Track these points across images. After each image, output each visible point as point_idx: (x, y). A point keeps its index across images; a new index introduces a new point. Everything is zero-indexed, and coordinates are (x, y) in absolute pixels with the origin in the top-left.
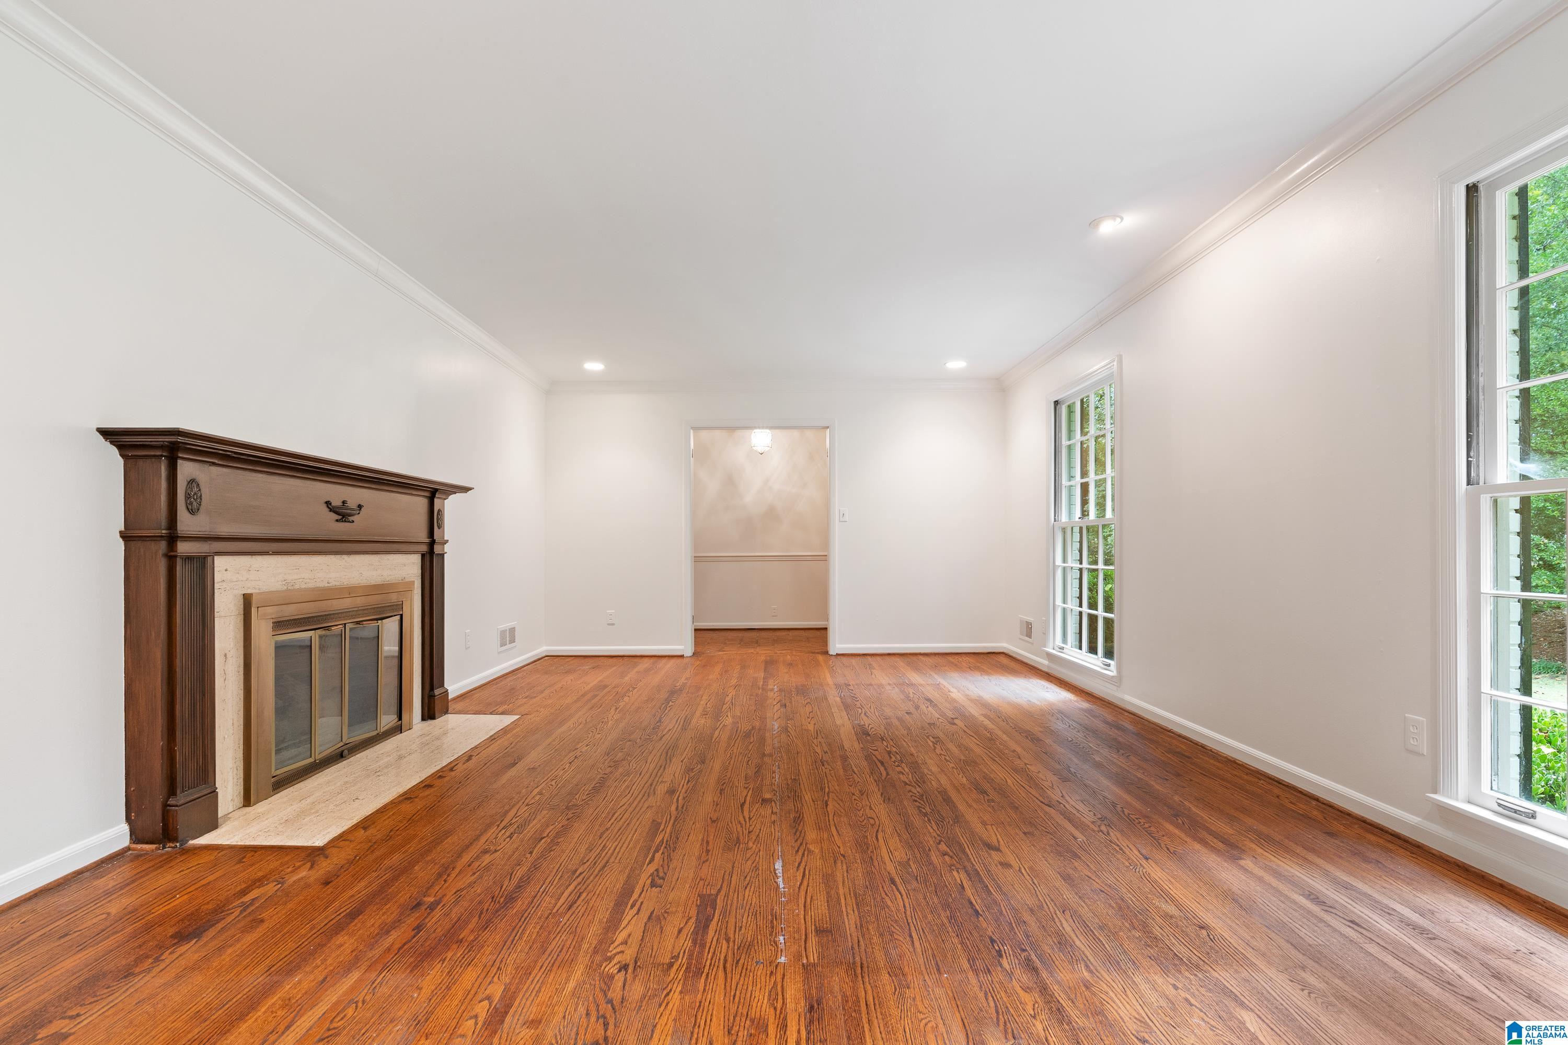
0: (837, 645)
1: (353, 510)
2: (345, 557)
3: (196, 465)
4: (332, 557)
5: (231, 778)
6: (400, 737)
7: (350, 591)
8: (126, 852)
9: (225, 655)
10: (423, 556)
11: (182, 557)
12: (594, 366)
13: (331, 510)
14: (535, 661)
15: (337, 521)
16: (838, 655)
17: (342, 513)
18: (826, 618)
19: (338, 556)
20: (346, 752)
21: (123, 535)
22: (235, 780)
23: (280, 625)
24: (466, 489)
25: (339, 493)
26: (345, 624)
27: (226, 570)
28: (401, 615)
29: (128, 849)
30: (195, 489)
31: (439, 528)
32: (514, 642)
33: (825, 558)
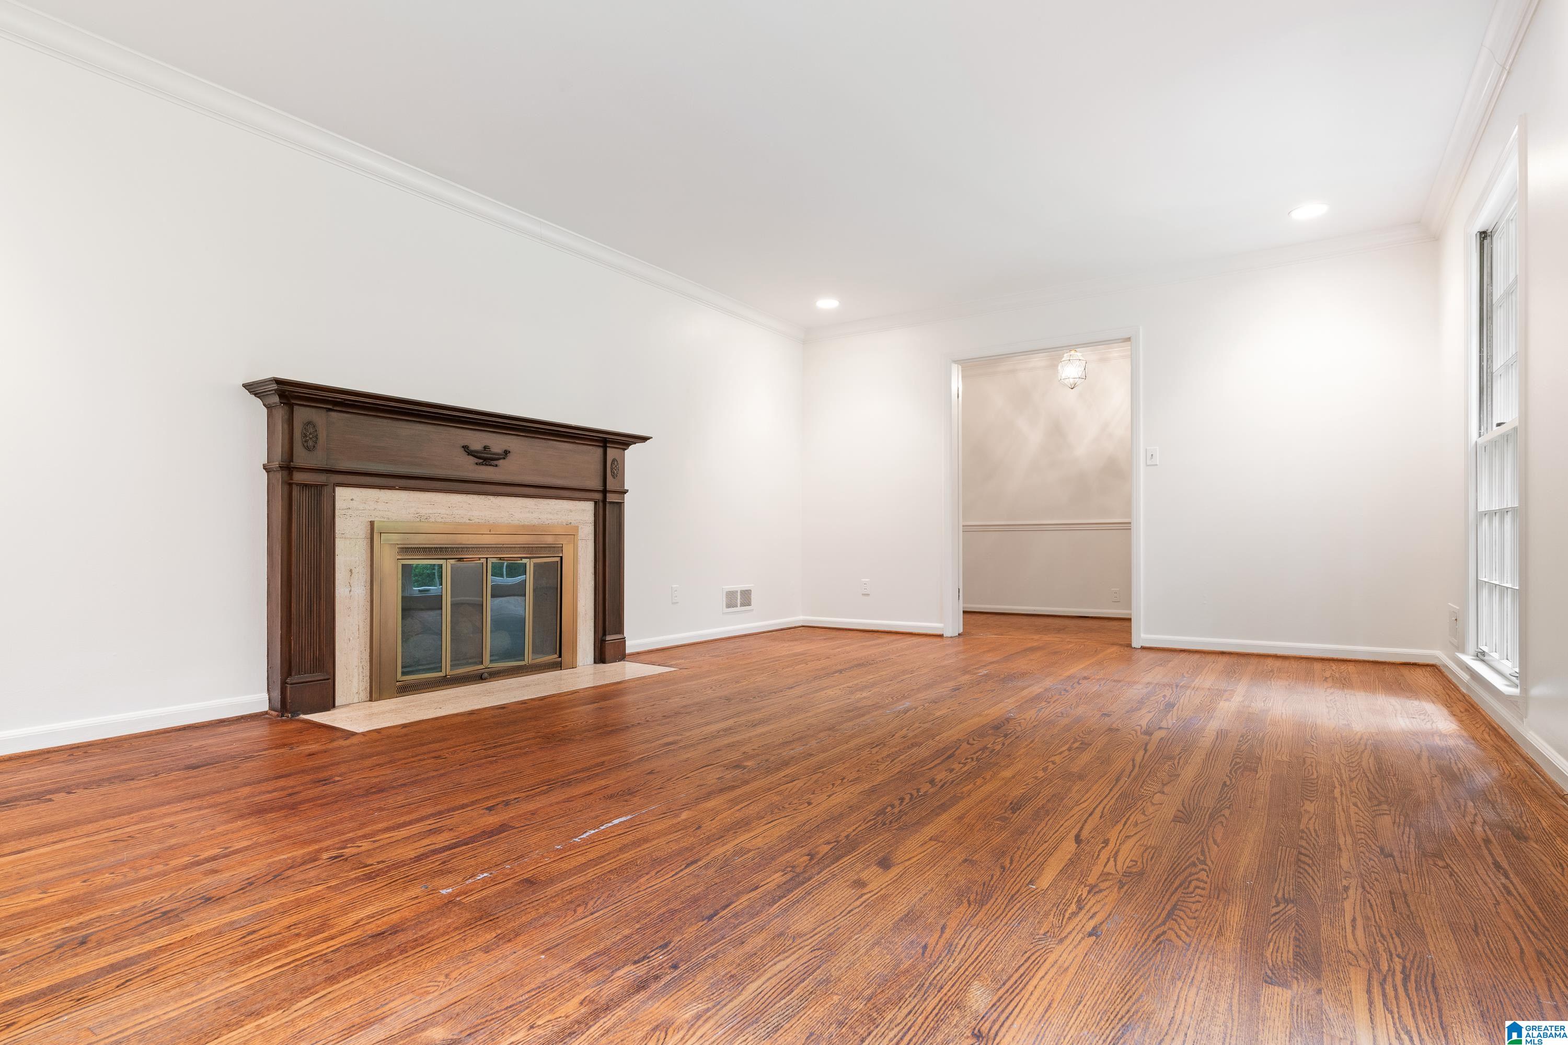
0: (1142, 635)
1: (501, 455)
2: (491, 498)
3: (314, 410)
4: (475, 497)
5: (356, 674)
6: (557, 673)
7: (492, 529)
8: (263, 715)
9: (351, 571)
10: (596, 503)
11: (297, 484)
12: (828, 304)
13: (469, 454)
14: (782, 630)
15: (477, 464)
16: (1143, 648)
17: (486, 458)
18: (1129, 605)
19: (483, 497)
20: (486, 675)
21: (265, 467)
22: (361, 677)
23: (406, 550)
24: (644, 439)
25: (478, 440)
26: (487, 558)
27: (352, 500)
28: (561, 557)
29: (266, 713)
30: (311, 430)
31: (614, 476)
32: (749, 605)
33: (1126, 527)
